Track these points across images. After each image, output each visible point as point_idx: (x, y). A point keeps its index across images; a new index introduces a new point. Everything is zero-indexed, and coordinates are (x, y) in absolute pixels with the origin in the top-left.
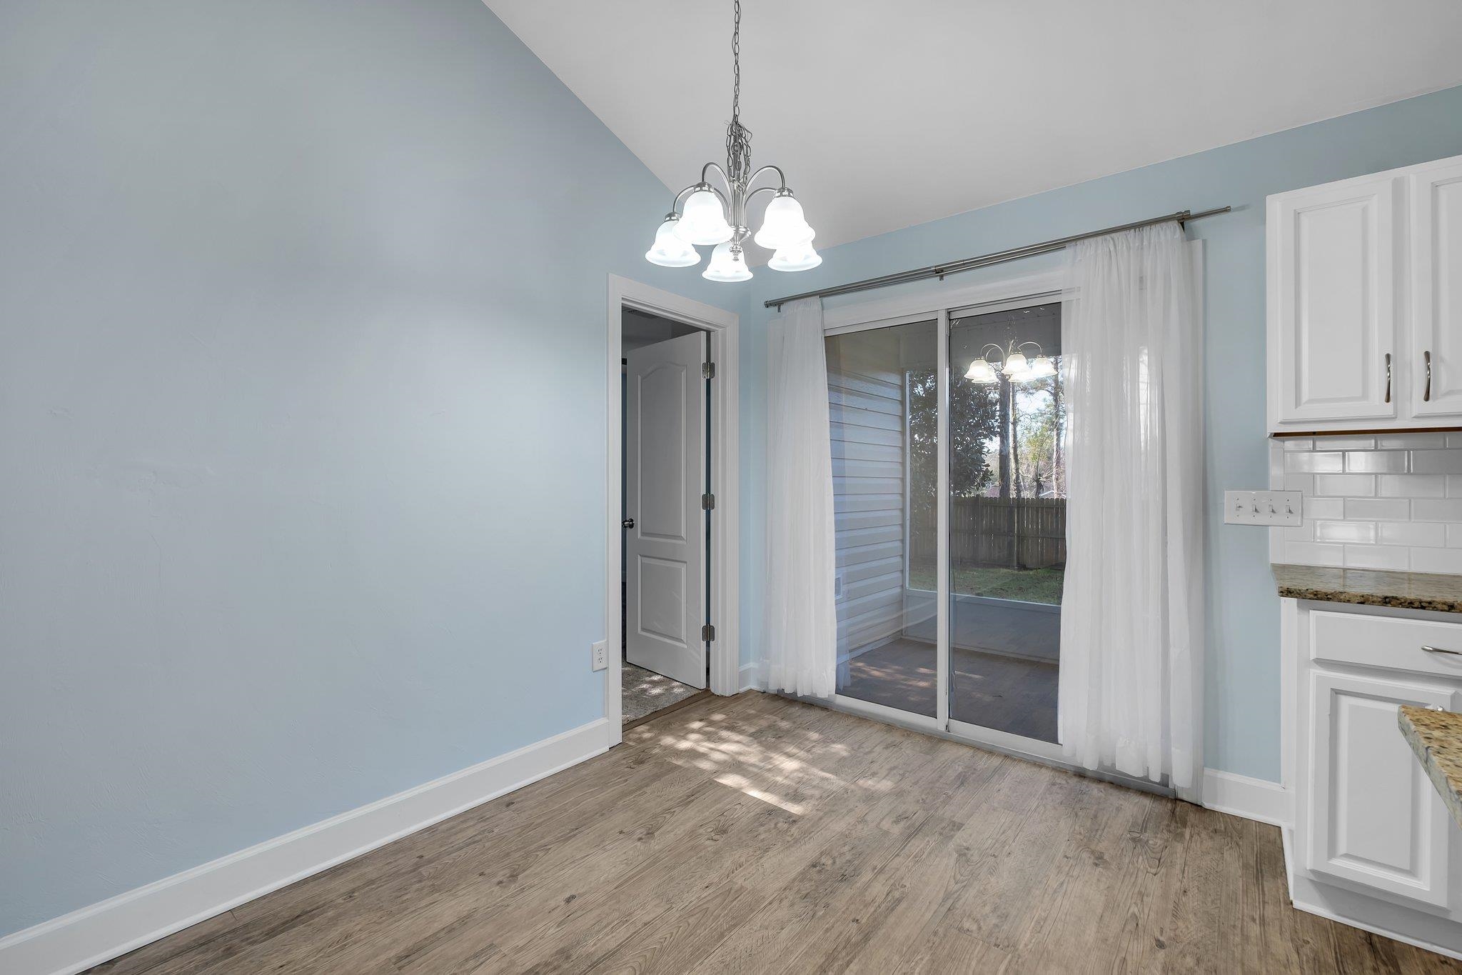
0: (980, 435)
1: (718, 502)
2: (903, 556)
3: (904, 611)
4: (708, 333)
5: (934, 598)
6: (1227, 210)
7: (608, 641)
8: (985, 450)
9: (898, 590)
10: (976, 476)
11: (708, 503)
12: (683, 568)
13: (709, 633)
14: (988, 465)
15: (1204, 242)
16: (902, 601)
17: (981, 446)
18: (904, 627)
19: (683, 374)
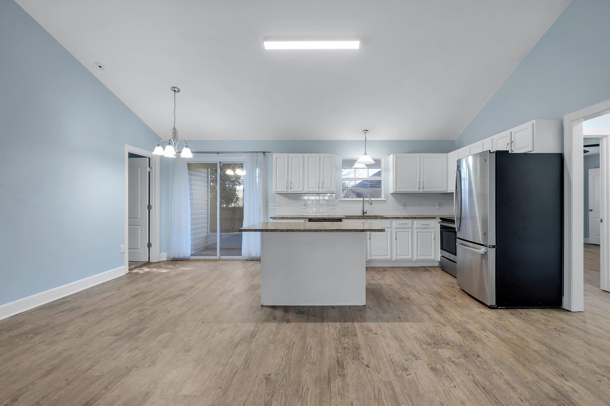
0: (235, 184)
1: (153, 207)
2: (207, 228)
3: (208, 240)
4: (149, 158)
5: (217, 235)
6: (270, 152)
7: (125, 245)
8: (237, 190)
9: (206, 234)
10: (234, 199)
11: (149, 207)
12: (140, 227)
13: (149, 245)
14: (238, 195)
15: (267, 157)
16: (207, 237)
17: (235, 189)
18: (208, 245)
19: (140, 169)
